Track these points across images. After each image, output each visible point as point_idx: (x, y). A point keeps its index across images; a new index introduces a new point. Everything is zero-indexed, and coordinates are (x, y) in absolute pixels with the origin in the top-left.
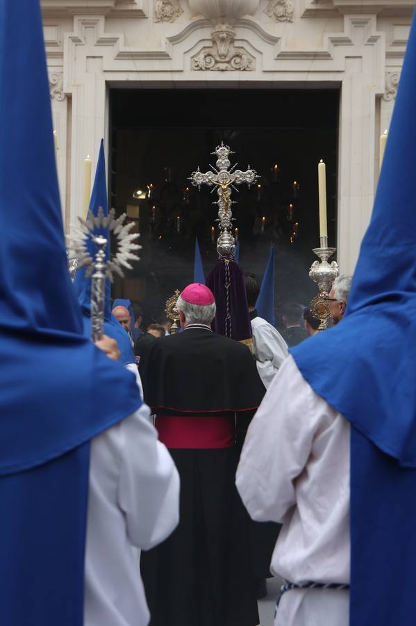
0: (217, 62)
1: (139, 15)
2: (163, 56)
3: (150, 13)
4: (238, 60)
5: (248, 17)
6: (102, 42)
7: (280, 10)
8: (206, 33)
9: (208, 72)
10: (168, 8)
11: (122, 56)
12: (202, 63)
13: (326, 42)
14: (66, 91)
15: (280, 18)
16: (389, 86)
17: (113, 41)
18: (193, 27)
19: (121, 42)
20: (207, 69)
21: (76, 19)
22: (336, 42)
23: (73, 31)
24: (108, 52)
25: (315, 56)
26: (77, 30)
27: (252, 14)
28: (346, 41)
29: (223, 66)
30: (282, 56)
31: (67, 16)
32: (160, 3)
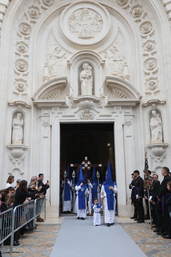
0: (85, 117)
1: (67, 107)
2: (73, 116)
3: (70, 107)
4: (90, 117)
5: (92, 107)
6: (59, 113)
7: (99, 106)
8: (83, 111)
9: (83, 120)
10: (74, 106)
11: (63, 116)
12: (82, 118)
13: (110, 113)
14: (50, 124)
15: (99, 108)
16: (125, 122)
17: (61, 113)
18: (80, 110)
19: (63, 113)
20: (83, 119)
21: (53, 108)
22: (113, 113)
23: (52, 111)
24: (60, 116)
25: (108, 116)
26: (53, 110)
27: (93, 107)
28: (115, 113)
29: (87, 118)
30: (100, 116)
31: (51, 108)
32: (72, 105)
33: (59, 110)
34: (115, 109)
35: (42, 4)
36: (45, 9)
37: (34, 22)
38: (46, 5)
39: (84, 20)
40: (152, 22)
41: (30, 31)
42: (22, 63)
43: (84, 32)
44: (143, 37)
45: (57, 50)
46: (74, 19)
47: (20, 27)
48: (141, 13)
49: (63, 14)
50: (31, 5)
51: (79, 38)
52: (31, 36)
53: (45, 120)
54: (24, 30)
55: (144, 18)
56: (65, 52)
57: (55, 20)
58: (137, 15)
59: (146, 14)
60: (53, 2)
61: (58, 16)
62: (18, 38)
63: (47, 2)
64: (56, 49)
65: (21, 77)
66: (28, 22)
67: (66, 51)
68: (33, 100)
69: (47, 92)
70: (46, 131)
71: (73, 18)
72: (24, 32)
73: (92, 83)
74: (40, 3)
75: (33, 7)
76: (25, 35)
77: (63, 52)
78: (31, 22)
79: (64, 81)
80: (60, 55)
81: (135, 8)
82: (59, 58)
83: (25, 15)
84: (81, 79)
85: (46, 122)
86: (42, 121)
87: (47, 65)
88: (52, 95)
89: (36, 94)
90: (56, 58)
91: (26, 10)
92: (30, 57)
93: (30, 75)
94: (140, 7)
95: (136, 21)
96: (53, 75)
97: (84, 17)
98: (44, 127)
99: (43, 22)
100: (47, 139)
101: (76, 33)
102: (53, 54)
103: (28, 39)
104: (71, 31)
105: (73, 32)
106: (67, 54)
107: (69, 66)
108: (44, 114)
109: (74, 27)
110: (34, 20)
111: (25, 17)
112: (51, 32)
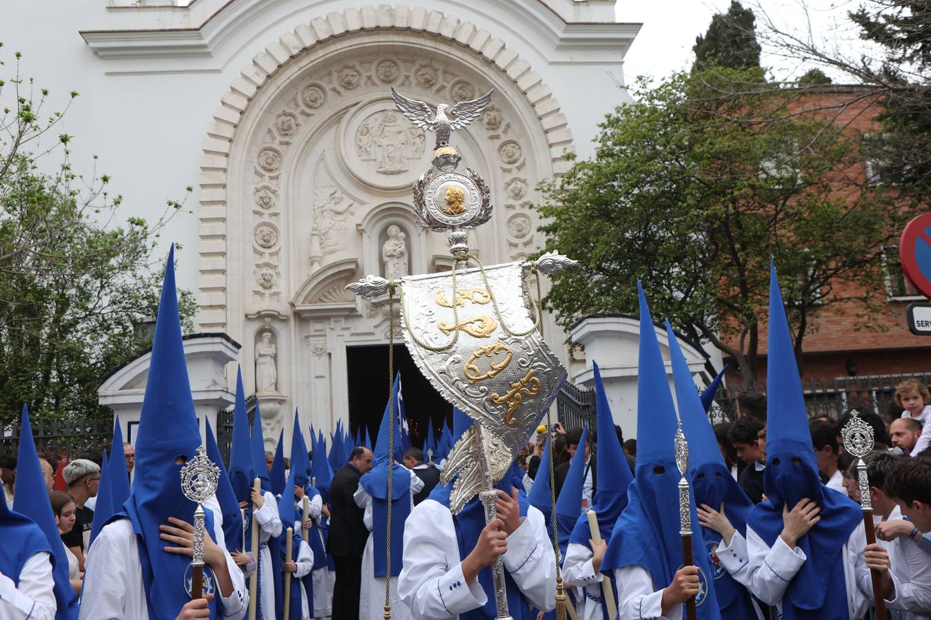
1: (360, 316)
2: (372, 334)
3: (364, 315)
6: (343, 329)
10: (372, 312)
11: (353, 335)
14: (328, 351)
17: (348, 329)
18: (384, 321)
19: (352, 329)
21: (331, 320)
23: (330, 325)
24: (346, 333)
26: (332, 324)
31: (327, 318)
32: (369, 311)
33: (343, 323)
35: (302, 107)
36: (308, 115)
37: (288, 144)
38: (310, 107)
39: (387, 134)
40: (520, 142)
41: (280, 162)
42: (266, 230)
43: (387, 160)
44: (505, 170)
45: (334, 198)
46: (368, 132)
47: (259, 156)
48: (500, 122)
50: (280, 112)
51: (378, 172)
52: (283, 172)
53: (316, 342)
54: (267, 163)
55: (505, 132)
56: (351, 202)
57: (330, 135)
58: (493, 125)
59: (508, 126)
60: (324, 100)
61: (335, 127)
62: (258, 179)
63: (312, 101)
64: (333, 194)
65: (267, 259)
66: (276, 146)
67: (354, 199)
68: (293, 305)
69: (320, 288)
70: (320, 365)
71: (365, 130)
72: (269, 167)
73: (407, 266)
74: (297, 106)
75: (285, 114)
76: (270, 170)
77: (347, 202)
78: (282, 143)
79: (353, 266)
80: (339, 208)
81: (488, 112)
82: (339, 213)
83: (270, 131)
84: (386, 259)
85: (319, 346)
86: (311, 346)
87: (317, 230)
88: (329, 292)
89: (298, 295)
90: (333, 213)
91: (272, 122)
92: (282, 216)
93: (283, 253)
94: (498, 111)
95: (492, 138)
96: (328, 249)
97: (386, 128)
98: (316, 358)
99: (304, 143)
100: (322, 381)
101: (372, 163)
102: (327, 207)
103: (277, 178)
104: (363, 158)
105: (365, 160)
106: (356, 205)
107: (361, 232)
108: (316, 331)
109: (368, 149)
110: (286, 139)
111: (268, 135)
112: (322, 159)
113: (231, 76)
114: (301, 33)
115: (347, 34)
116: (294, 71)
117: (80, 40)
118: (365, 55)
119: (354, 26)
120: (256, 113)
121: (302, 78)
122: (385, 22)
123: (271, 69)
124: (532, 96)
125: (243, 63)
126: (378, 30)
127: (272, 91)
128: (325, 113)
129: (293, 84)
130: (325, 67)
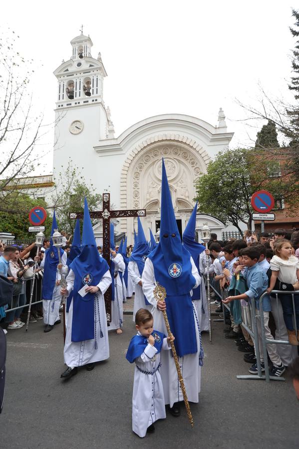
13: (180, 215)
14: (151, 222)
24: (155, 217)
25: (179, 217)
28: (182, 215)
31: (151, 214)
33: (155, 215)
34: (181, 213)
35: (145, 161)
36: (146, 163)
40: (200, 167)
41: (139, 175)
42: (136, 192)
44: (196, 175)
47: (134, 174)
48: (195, 162)
49: (155, 165)
52: (140, 178)
53: (148, 219)
54: (136, 176)
55: (196, 165)
57: (151, 168)
58: (193, 163)
59: (197, 163)
60: (150, 159)
61: (153, 166)
62: (134, 180)
63: (147, 160)
64: (152, 183)
65: (136, 199)
66: (138, 171)
69: (149, 206)
71: (160, 166)
74: (143, 161)
75: (140, 163)
76: (137, 178)
77: (156, 184)
78: (140, 171)
79: (157, 201)
80: (154, 186)
81: (192, 160)
83: (137, 168)
87: (148, 192)
88: (151, 207)
90: (153, 188)
91: (137, 166)
92: (140, 189)
93: (140, 198)
94: (194, 159)
95: (192, 167)
96: (151, 197)
98: (148, 223)
99: (145, 170)
102: (151, 186)
106: (158, 185)
107: (158, 193)
112: (150, 174)
113: (127, 155)
114: (143, 143)
115: (155, 142)
116: (142, 153)
117: (93, 149)
118: (160, 147)
119: (156, 140)
120: (133, 164)
121: (144, 154)
122: (164, 139)
123: (136, 153)
124: (203, 155)
125: (130, 152)
126: (163, 140)
127: (137, 158)
128: (150, 163)
129: (142, 156)
130: (150, 151)
